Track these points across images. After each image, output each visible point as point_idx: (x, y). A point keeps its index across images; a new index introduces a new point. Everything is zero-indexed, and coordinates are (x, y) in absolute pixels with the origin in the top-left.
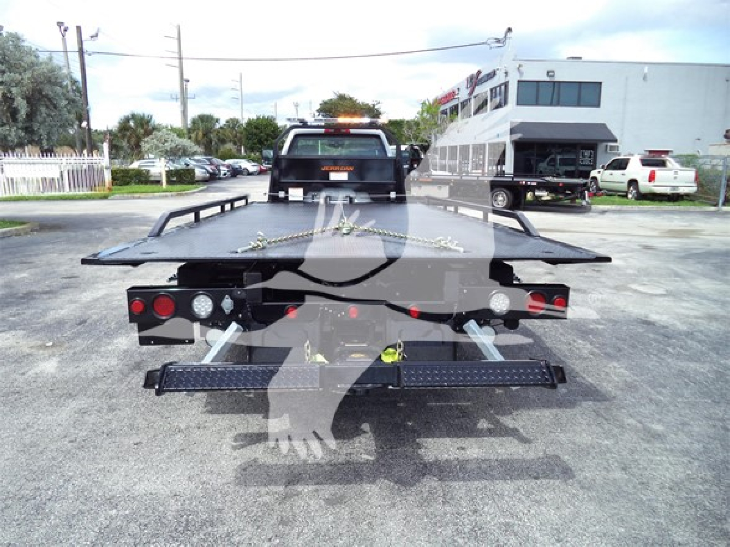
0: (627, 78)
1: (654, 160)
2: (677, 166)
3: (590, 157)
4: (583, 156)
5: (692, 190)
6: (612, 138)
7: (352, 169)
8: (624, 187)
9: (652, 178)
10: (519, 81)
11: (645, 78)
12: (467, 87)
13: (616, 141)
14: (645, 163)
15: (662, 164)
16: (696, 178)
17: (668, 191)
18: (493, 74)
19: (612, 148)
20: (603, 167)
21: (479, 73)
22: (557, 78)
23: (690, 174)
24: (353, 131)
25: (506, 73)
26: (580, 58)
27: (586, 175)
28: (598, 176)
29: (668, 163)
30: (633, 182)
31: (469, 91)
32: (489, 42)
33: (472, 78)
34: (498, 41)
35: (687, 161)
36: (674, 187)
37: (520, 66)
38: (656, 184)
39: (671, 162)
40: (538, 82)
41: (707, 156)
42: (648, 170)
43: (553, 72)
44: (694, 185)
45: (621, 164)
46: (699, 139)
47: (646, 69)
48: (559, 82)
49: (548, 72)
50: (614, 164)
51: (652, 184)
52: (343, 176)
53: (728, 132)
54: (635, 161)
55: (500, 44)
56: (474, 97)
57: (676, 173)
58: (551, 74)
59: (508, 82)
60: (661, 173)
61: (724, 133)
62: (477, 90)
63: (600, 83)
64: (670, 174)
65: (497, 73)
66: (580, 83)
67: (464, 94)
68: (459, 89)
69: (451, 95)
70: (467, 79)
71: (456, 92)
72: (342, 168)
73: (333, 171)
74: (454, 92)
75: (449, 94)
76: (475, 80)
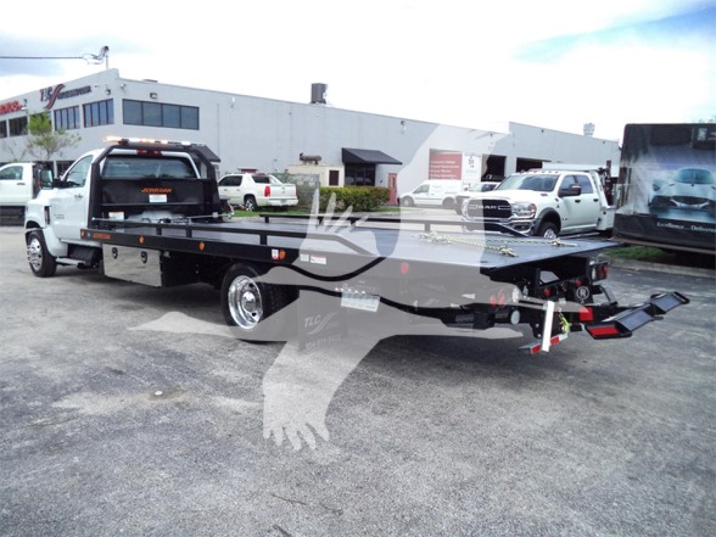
0: (218, 106)
1: (260, 178)
2: (279, 182)
5: (295, 202)
6: (214, 158)
7: (170, 190)
8: (240, 201)
9: (267, 192)
10: (124, 100)
11: (232, 106)
12: (42, 100)
13: (219, 161)
14: (257, 180)
15: (268, 180)
16: (297, 192)
17: (278, 203)
18: (87, 90)
21: (61, 86)
22: (161, 99)
23: (291, 189)
24: (164, 153)
25: (109, 91)
26: (156, 81)
29: (271, 180)
30: (249, 197)
31: (46, 103)
32: (86, 57)
33: (50, 89)
34: (95, 57)
35: (285, 178)
36: (283, 200)
37: (125, 85)
38: (271, 198)
39: (273, 179)
40: (142, 102)
41: (299, 175)
42: (262, 186)
43: (156, 94)
44: (296, 197)
45: (235, 181)
46: (275, 160)
47: (234, 99)
48: (162, 104)
49: (151, 94)
50: (227, 181)
51: (268, 198)
52: (163, 199)
53: (301, 155)
54: (247, 178)
55: (97, 61)
56: (55, 112)
57: (284, 188)
58: (153, 96)
59: (112, 100)
60: (273, 189)
61: (298, 157)
62: (59, 104)
63: (198, 108)
64: (279, 189)
65: (93, 89)
66: (180, 106)
67: (37, 107)
68: (26, 101)
69: (12, 106)
70: (42, 91)
71: (21, 103)
72: (161, 190)
73: (152, 193)
74: (17, 103)
75: (9, 105)
76: (54, 94)
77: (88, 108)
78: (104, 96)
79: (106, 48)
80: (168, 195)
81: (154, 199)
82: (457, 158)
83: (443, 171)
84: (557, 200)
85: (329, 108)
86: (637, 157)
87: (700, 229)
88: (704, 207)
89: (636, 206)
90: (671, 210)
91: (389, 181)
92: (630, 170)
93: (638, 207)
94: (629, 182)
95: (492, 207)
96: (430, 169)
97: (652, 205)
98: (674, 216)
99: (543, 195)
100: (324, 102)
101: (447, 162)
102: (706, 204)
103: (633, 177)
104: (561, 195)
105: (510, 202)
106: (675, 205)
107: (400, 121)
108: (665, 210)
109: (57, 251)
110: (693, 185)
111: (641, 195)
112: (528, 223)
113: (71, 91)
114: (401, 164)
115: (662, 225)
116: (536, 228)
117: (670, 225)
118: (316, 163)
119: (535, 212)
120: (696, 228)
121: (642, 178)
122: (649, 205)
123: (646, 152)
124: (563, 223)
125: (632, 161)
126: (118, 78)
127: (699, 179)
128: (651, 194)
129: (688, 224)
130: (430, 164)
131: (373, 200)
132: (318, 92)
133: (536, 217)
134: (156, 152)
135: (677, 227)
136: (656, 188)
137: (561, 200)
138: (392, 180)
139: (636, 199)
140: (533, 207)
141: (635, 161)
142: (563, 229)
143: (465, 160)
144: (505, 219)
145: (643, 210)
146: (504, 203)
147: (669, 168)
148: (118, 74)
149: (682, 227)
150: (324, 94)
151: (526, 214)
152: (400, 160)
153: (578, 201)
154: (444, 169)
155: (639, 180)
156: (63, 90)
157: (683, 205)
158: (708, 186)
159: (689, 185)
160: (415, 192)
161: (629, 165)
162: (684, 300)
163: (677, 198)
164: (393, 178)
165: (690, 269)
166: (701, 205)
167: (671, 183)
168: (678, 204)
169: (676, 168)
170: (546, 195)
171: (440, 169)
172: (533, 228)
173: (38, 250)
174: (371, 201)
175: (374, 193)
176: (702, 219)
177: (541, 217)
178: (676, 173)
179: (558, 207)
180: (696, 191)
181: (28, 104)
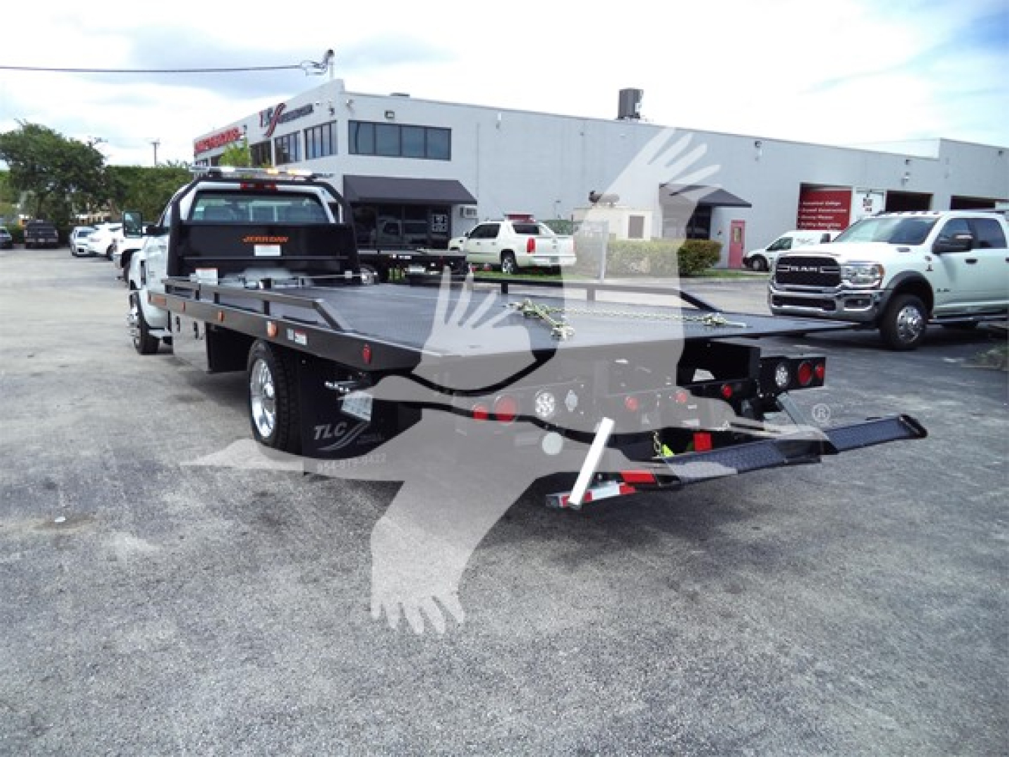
0: (478, 126)
1: (526, 226)
2: (552, 233)
3: (443, 222)
4: (436, 222)
5: (572, 261)
6: (470, 199)
7: (285, 239)
8: (496, 259)
9: (531, 247)
10: (350, 122)
11: (498, 126)
12: (262, 125)
13: (475, 202)
14: (519, 230)
15: (535, 230)
16: (575, 248)
17: (547, 263)
18: (308, 110)
19: (469, 211)
20: (467, 235)
21: (282, 106)
22: (398, 121)
23: (567, 243)
24: (280, 187)
25: (332, 110)
26: (407, 95)
27: (444, 245)
28: (461, 246)
29: (540, 229)
30: (507, 253)
31: (265, 130)
32: (304, 65)
33: (270, 111)
34: (317, 65)
36: (554, 258)
37: (351, 101)
38: (536, 255)
39: (545, 230)
40: (374, 124)
42: (525, 238)
43: (392, 112)
44: (573, 254)
45: (490, 232)
46: (559, 202)
47: (499, 117)
48: (401, 126)
49: (387, 113)
50: (480, 231)
51: (531, 255)
52: (275, 251)
53: (592, 193)
54: (506, 228)
55: (319, 70)
56: (276, 140)
57: (555, 241)
58: (389, 115)
59: (335, 122)
60: (539, 242)
61: (588, 196)
62: (281, 130)
63: (449, 130)
64: (548, 242)
65: (315, 108)
66: (426, 128)
67: (256, 135)
68: (245, 127)
69: (231, 135)
70: (261, 114)
71: (241, 130)
72: (272, 239)
73: (258, 243)
74: (236, 131)
75: (229, 133)
76: (275, 116)
77: (310, 133)
78: (326, 118)
79: (331, 52)
80: (283, 246)
81: (260, 251)
82: (844, 197)
83: (820, 217)
84: (929, 259)
85: (641, 125)
91: (733, 232)
95: (812, 269)
96: (800, 213)
99: (902, 250)
100: (637, 116)
101: (827, 203)
104: (938, 249)
105: (839, 260)
107: (753, 142)
109: (154, 319)
112: (871, 295)
113: (292, 112)
114: (749, 206)
116: (882, 306)
118: (612, 206)
119: (881, 279)
124: (936, 296)
126: (343, 92)
130: (801, 206)
131: (692, 260)
132: (629, 101)
133: (883, 286)
134: (268, 186)
137: (935, 258)
138: (737, 230)
140: (879, 269)
142: (937, 307)
143: (857, 200)
144: (829, 289)
146: (830, 262)
148: (343, 87)
150: (637, 105)
151: (866, 281)
152: (747, 200)
153: (971, 261)
154: (824, 214)
156: (284, 112)
160: (770, 249)
162: (917, 431)
164: (739, 227)
170: (908, 250)
171: (816, 214)
172: (877, 304)
173: (136, 318)
174: (688, 261)
175: (694, 248)
177: (892, 286)
179: (929, 269)
181: (248, 131)
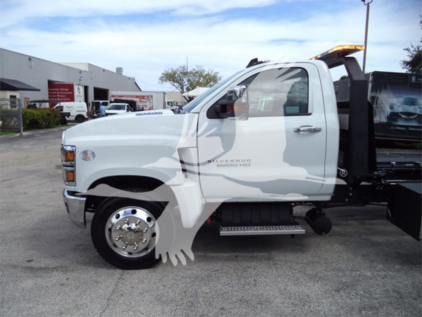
82: (70, 87)
83: (58, 96)
86: (381, 90)
87: (413, 129)
88: (416, 118)
89: (380, 118)
90: (399, 120)
92: (377, 98)
93: (381, 118)
94: (376, 104)
97: (389, 118)
98: (401, 123)
102: (416, 116)
103: (379, 102)
106: (401, 117)
107: (28, 58)
108: (396, 120)
110: (410, 106)
111: (383, 111)
114: (39, 90)
115: (394, 128)
117: (398, 128)
120: (411, 129)
121: (384, 102)
122: (388, 117)
123: (386, 88)
125: (378, 93)
127: (413, 103)
128: (389, 111)
129: (407, 127)
130: (49, 91)
135: (402, 128)
136: (391, 108)
138: (26, 103)
139: (380, 114)
141: (380, 93)
143: (76, 88)
145: (384, 120)
147: (397, 97)
149: (404, 129)
152: (39, 88)
155: (382, 103)
157: (405, 117)
158: (416, 107)
159: (408, 106)
161: (376, 94)
163: (402, 113)
165: (413, 150)
166: (414, 117)
167: (399, 105)
168: (403, 116)
169: (401, 97)
176: (414, 124)
178: (402, 100)
180: (411, 109)
